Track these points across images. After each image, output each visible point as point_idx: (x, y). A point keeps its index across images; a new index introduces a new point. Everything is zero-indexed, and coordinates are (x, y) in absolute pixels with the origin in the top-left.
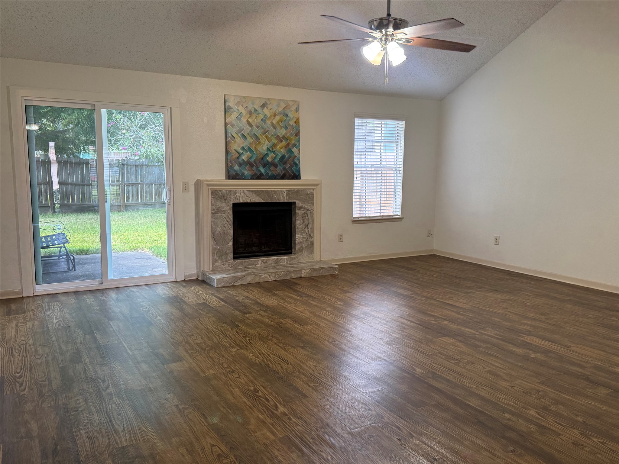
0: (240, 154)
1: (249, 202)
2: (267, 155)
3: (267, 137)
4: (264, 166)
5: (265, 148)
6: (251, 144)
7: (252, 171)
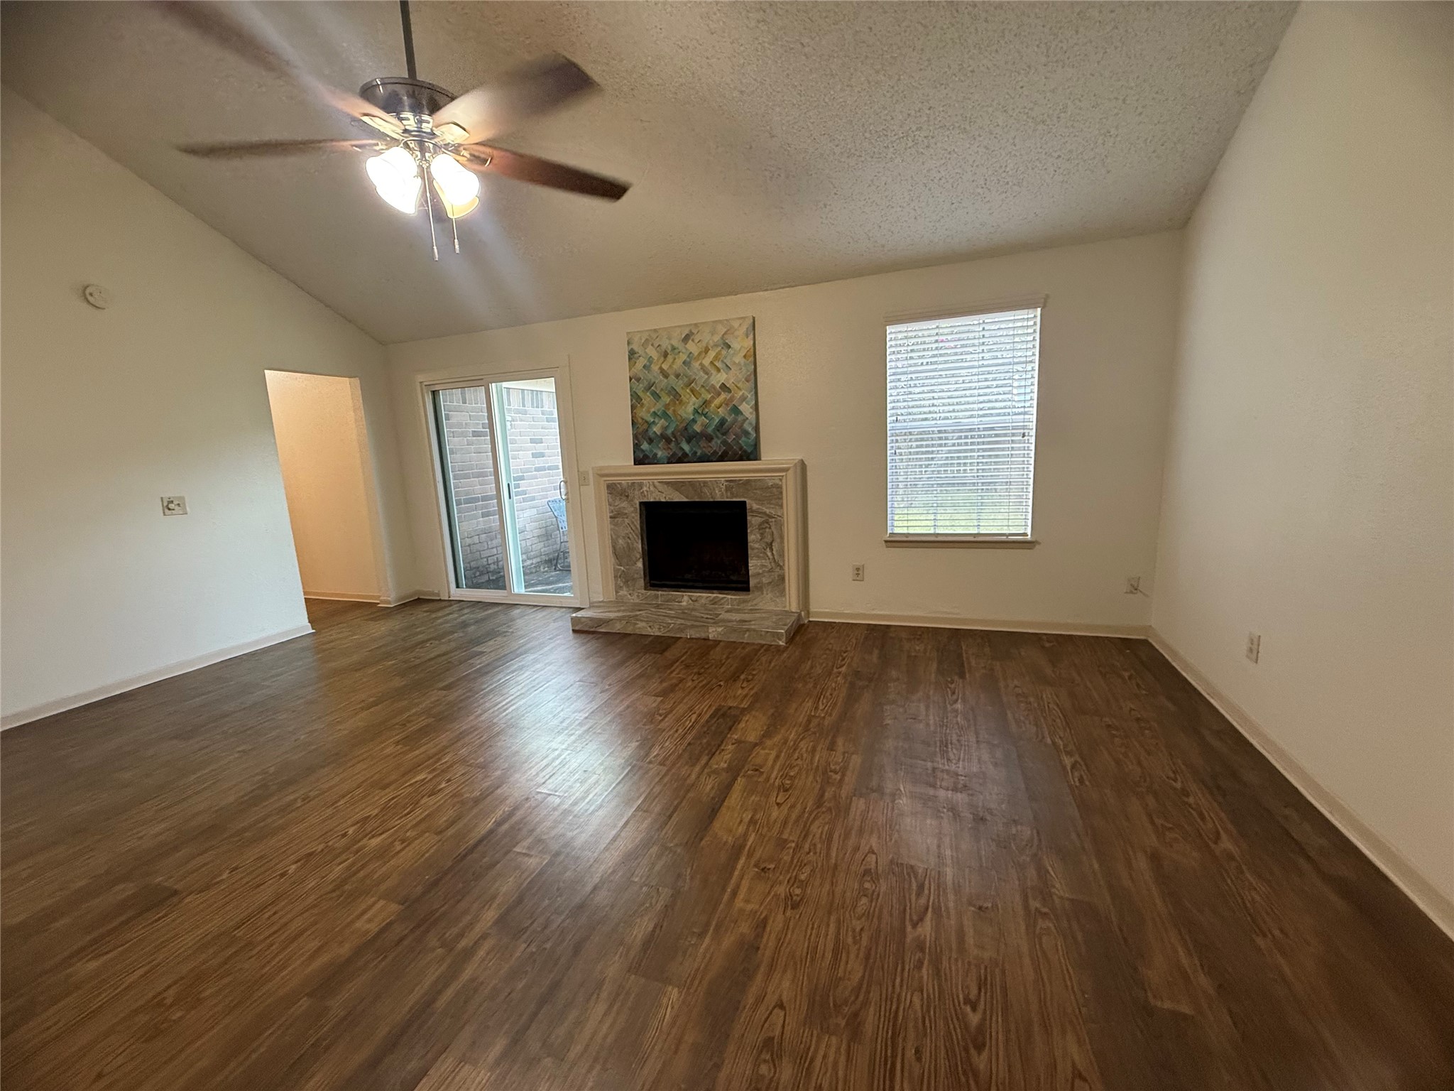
0: (650, 424)
1: (663, 500)
2: (694, 421)
3: (692, 391)
4: (689, 442)
5: (690, 409)
6: (667, 406)
7: (670, 451)
